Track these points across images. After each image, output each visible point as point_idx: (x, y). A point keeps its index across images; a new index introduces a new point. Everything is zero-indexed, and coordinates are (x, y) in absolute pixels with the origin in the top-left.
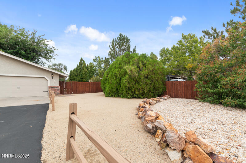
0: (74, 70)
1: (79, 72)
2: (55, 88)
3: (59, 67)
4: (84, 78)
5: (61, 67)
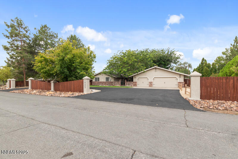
0: (196, 68)
1: (201, 70)
2: (182, 83)
3: (184, 66)
4: (205, 75)
5: (186, 65)
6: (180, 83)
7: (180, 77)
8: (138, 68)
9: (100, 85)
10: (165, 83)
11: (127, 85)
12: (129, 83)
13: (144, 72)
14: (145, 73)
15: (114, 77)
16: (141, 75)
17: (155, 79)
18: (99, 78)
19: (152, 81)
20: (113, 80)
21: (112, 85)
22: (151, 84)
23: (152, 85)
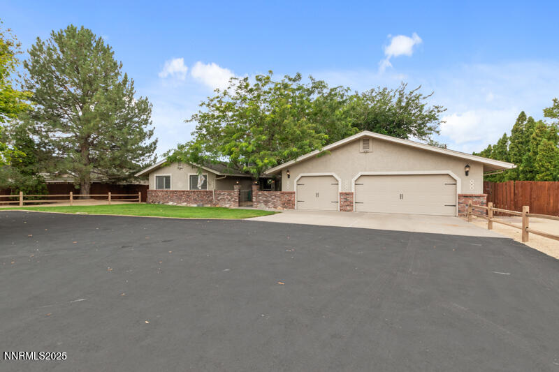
2: (475, 199)
6: (466, 196)
7: (467, 173)
8: (296, 140)
9: (171, 203)
10: (401, 196)
11: (258, 202)
12: (266, 197)
13: (323, 154)
14: (323, 159)
15: (217, 176)
16: (310, 165)
17: (362, 181)
18: (169, 177)
19: (353, 191)
20: (212, 186)
21: (211, 201)
22: (346, 200)
23: (351, 204)
